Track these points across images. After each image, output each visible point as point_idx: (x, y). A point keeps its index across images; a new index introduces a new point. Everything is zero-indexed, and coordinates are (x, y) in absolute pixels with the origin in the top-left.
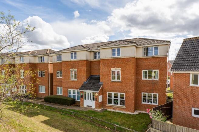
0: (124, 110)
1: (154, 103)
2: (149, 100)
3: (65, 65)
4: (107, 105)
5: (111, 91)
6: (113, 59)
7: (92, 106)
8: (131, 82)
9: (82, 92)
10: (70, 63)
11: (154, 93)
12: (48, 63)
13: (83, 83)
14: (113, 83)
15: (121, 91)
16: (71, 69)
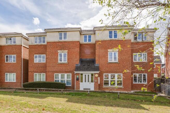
0: (121, 90)
1: (143, 82)
2: (139, 80)
3: (51, 47)
4: (103, 87)
5: (108, 72)
6: (111, 41)
7: (90, 89)
8: (128, 63)
9: (78, 74)
10: (58, 44)
11: (143, 73)
12: (22, 46)
13: (75, 65)
14: (110, 64)
15: (119, 72)
16: (59, 51)
